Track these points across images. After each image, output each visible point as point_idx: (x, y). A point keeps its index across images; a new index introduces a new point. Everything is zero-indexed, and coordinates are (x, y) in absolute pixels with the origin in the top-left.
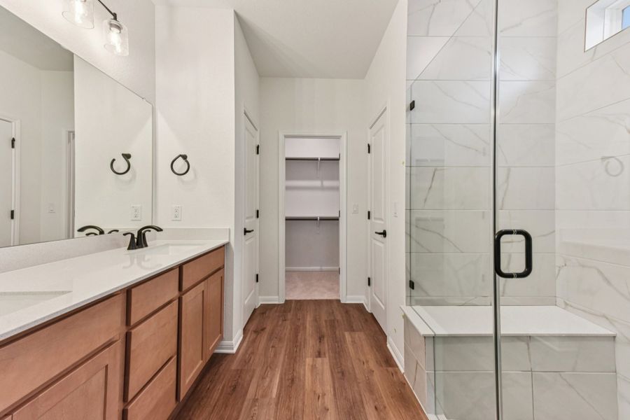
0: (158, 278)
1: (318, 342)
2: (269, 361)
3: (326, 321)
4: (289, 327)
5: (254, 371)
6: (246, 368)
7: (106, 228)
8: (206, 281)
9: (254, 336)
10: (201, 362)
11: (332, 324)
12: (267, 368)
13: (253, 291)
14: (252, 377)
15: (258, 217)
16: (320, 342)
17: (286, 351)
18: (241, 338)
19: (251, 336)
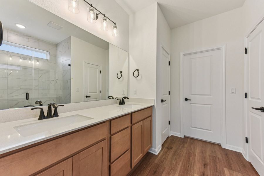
0: (122, 118)
1: (203, 166)
2: (173, 166)
3: (209, 156)
4: (185, 151)
5: (165, 168)
6: (161, 164)
7: (114, 97)
8: (143, 121)
9: (166, 150)
10: (141, 154)
11: (214, 159)
12: (171, 169)
13: (167, 128)
14: (163, 171)
15: (169, 94)
16: (204, 167)
17: (182, 164)
18: (160, 149)
19: (165, 150)
